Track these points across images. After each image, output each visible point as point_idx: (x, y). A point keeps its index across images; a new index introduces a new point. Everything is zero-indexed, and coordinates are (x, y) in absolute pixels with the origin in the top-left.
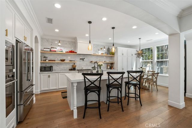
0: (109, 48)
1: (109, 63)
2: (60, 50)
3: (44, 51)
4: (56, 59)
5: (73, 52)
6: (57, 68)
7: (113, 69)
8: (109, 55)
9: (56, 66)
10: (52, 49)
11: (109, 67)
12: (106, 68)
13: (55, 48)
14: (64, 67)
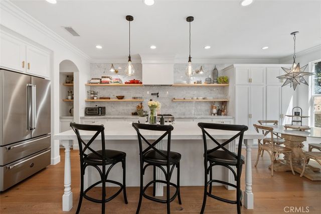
0: (215, 69)
1: (215, 102)
2: (116, 79)
3: (91, 83)
4: (111, 96)
5: (138, 82)
6: (113, 110)
7: (226, 115)
8: (215, 84)
9: (112, 107)
10: (103, 79)
11: (215, 111)
12: (208, 113)
13: (108, 77)
14: (123, 110)
